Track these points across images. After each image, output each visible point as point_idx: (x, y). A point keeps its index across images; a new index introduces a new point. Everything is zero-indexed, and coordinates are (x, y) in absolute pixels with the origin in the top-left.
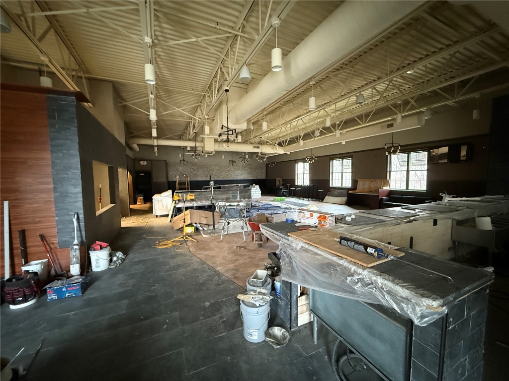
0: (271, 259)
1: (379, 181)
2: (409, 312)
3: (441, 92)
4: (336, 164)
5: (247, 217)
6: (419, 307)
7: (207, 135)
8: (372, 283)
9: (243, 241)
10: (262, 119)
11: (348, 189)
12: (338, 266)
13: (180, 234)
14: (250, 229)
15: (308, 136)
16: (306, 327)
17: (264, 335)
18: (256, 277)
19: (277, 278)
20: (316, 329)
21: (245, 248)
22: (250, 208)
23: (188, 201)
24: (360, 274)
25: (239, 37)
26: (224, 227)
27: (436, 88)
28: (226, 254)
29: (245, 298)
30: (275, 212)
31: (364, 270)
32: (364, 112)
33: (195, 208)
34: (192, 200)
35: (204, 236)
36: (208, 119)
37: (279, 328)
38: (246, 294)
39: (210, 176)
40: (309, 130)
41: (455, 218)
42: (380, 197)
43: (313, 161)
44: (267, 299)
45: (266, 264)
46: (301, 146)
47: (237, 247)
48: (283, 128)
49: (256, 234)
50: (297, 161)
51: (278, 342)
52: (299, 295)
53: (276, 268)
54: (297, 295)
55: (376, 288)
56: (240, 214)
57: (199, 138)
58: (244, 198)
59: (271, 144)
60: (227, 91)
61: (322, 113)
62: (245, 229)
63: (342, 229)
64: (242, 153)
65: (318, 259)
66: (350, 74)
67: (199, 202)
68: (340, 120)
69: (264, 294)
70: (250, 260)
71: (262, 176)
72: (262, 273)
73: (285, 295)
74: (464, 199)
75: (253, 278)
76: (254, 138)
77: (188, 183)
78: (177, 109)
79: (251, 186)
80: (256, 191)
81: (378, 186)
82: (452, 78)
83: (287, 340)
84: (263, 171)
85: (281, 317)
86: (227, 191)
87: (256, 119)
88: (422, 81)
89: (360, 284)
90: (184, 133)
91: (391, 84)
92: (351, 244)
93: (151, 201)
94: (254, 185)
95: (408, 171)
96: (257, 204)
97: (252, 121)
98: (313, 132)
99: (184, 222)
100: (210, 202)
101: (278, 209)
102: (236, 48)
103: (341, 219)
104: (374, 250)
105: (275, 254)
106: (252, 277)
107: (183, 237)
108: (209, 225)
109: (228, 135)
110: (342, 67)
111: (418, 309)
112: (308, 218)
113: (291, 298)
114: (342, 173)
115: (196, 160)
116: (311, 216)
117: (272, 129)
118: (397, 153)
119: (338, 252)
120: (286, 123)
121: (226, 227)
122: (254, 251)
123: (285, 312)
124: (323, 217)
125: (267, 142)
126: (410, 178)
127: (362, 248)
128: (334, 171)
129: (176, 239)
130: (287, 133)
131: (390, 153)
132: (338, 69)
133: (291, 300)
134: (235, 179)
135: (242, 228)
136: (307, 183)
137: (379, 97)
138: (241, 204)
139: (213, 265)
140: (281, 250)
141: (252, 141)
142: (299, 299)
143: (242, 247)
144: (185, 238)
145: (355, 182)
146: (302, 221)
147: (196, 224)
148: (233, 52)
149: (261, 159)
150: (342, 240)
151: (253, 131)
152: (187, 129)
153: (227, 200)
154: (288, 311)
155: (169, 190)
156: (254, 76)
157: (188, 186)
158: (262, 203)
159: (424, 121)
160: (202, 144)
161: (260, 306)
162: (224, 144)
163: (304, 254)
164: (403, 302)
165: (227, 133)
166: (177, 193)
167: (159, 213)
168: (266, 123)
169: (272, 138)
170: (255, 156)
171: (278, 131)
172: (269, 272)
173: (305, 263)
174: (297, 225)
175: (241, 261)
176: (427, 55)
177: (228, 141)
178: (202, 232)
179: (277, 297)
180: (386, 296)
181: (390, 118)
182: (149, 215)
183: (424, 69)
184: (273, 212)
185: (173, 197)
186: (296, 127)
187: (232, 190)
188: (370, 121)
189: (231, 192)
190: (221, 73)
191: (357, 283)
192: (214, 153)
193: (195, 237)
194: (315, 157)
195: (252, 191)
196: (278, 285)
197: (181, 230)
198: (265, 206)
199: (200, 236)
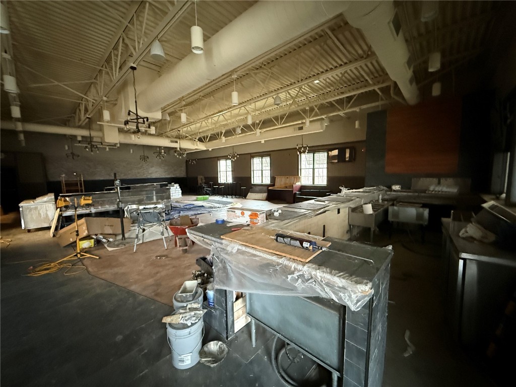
0: (200, 265)
1: (293, 178)
2: (346, 300)
3: (335, 104)
4: (256, 163)
5: (167, 220)
6: (354, 294)
7: (108, 122)
8: (312, 278)
9: (163, 249)
10: (180, 110)
11: (268, 186)
12: (278, 266)
13: (71, 250)
14: (171, 234)
15: (229, 133)
16: (243, 332)
17: (199, 356)
18: (185, 291)
19: (209, 286)
20: (254, 331)
21: (166, 256)
22: (171, 209)
23: (83, 207)
24: (300, 271)
25: (147, 4)
26: (137, 235)
27: (331, 100)
28: (142, 268)
29: (172, 320)
30: (199, 212)
31: (304, 265)
32: (279, 115)
33: (93, 215)
34: (88, 205)
35: (110, 249)
36: (106, 102)
37: (215, 342)
38: (174, 314)
39: (115, 174)
40: (230, 127)
41: (351, 206)
42: (294, 192)
43: (235, 158)
44: (200, 314)
45: (194, 272)
46: (223, 142)
47: (157, 257)
48: (204, 123)
49: (179, 239)
50: (219, 158)
51: (215, 358)
52: (234, 300)
53: (206, 275)
54: (232, 301)
55: (315, 282)
56: (158, 218)
57: (94, 126)
58: (162, 199)
59: (191, 139)
60: (133, 68)
61: (243, 110)
62: (166, 235)
63: (274, 225)
64: (157, 147)
65: (256, 261)
66: (268, 75)
67: (100, 207)
68: (260, 119)
69: (196, 309)
70: (174, 269)
71: (181, 173)
72: (191, 284)
73: (220, 304)
74: (354, 190)
75: (181, 293)
76: (170, 131)
77: (81, 184)
78: (56, 83)
79: (169, 185)
80: (175, 191)
81: (292, 182)
82: (342, 93)
83: (225, 353)
84: (183, 168)
85: (216, 328)
86: (138, 192)
87: (172, 110)
88: (322, 92)
89: (300, 281)
90: (71, 117)
91: (301, 91)
92: (287, 240)
93: (17, 210)
94: (173, 184)
95: (314, 169)
96: (177, 205)
97: (169, 111)
98: (234, 130)
99: (78, 235)
100: (116, 206)
101: (203, 209)
102: (143, 17)
103: (270, 215)
104: (309, 244)
105: (204, 259)
106: (180, 291)
107: (76, 255)
108: (116, 235)
109: (138, 124)
110: (261, 67)
111: (353, 296)
112: (239, 217)
113: (226, 305)
114: (262, 170)
115: (92, 153)
116: (243, 214)
117: (191, 123)
118: (306, 153)
119: (276, 251)
120: (207, 117)
121: (140, 235)
122: (178, 258)
123: (220, 322)
124: (254, 215)
125: (187, 137)
126: (315, 175)
127: (298, 243)
128: (255, 169)
129: (65, 259)
130: (208, 128)
131: (300, 153)
132: (258, 69)
133: (226, 308)
134: (149, 177)
135: (162, 234)
136: (230, 180)
137: (292, 102)
138: (159, 206)
139: (125, 285)
140: (213, 255)
141: (169, 134)
142: (234, 304)
143: (164, 256)
144: (79, 255)
145: (273, 179)
146: (234, 220)
147: (96, 235)
148: (140, 21)
149: (180, 155)
150: (279, 238)
151: (169, 122)
152: (75, 113)
153: (140, 203)
154: (224, 321)
155: (49, 194)
156: (168, 58)
157: (81, 186)
158: (183, 203)
159: (325, 126)
160: (100, 134)
161: (193, 324)
162: (133, 136)
163: (241, 257)
164: (340, 292)
165: (136, 121)
166: (62, 196)
167: (32, 226)
168: (185, 114)
169: (192, 133)
170: (172, 151)
171: (198, 125)
172: (199, 281)
173: (241, 266)
174: (228, 225)
175: (163, 273)
176: (327, 71)
177: (137, 131)
178: (106, 246)
179: (211, 308)
180: (325, 289)
181: (300, 122)
182: (14, 231)
183: (325, 82)
184: (196, 212)
185: (56, 203)
186: (217, 122)
187: (146, 191)
188: (284, 123)
189: (144, 193)
190: (124, 45)
191: (297, 280)
192: (119, 145)
193: (97, 252)
194: (237, 155)
195: (171, 190)
196: (211, 294)
197: (73, 245)
198: (188, 207)
199: (105, 250)
